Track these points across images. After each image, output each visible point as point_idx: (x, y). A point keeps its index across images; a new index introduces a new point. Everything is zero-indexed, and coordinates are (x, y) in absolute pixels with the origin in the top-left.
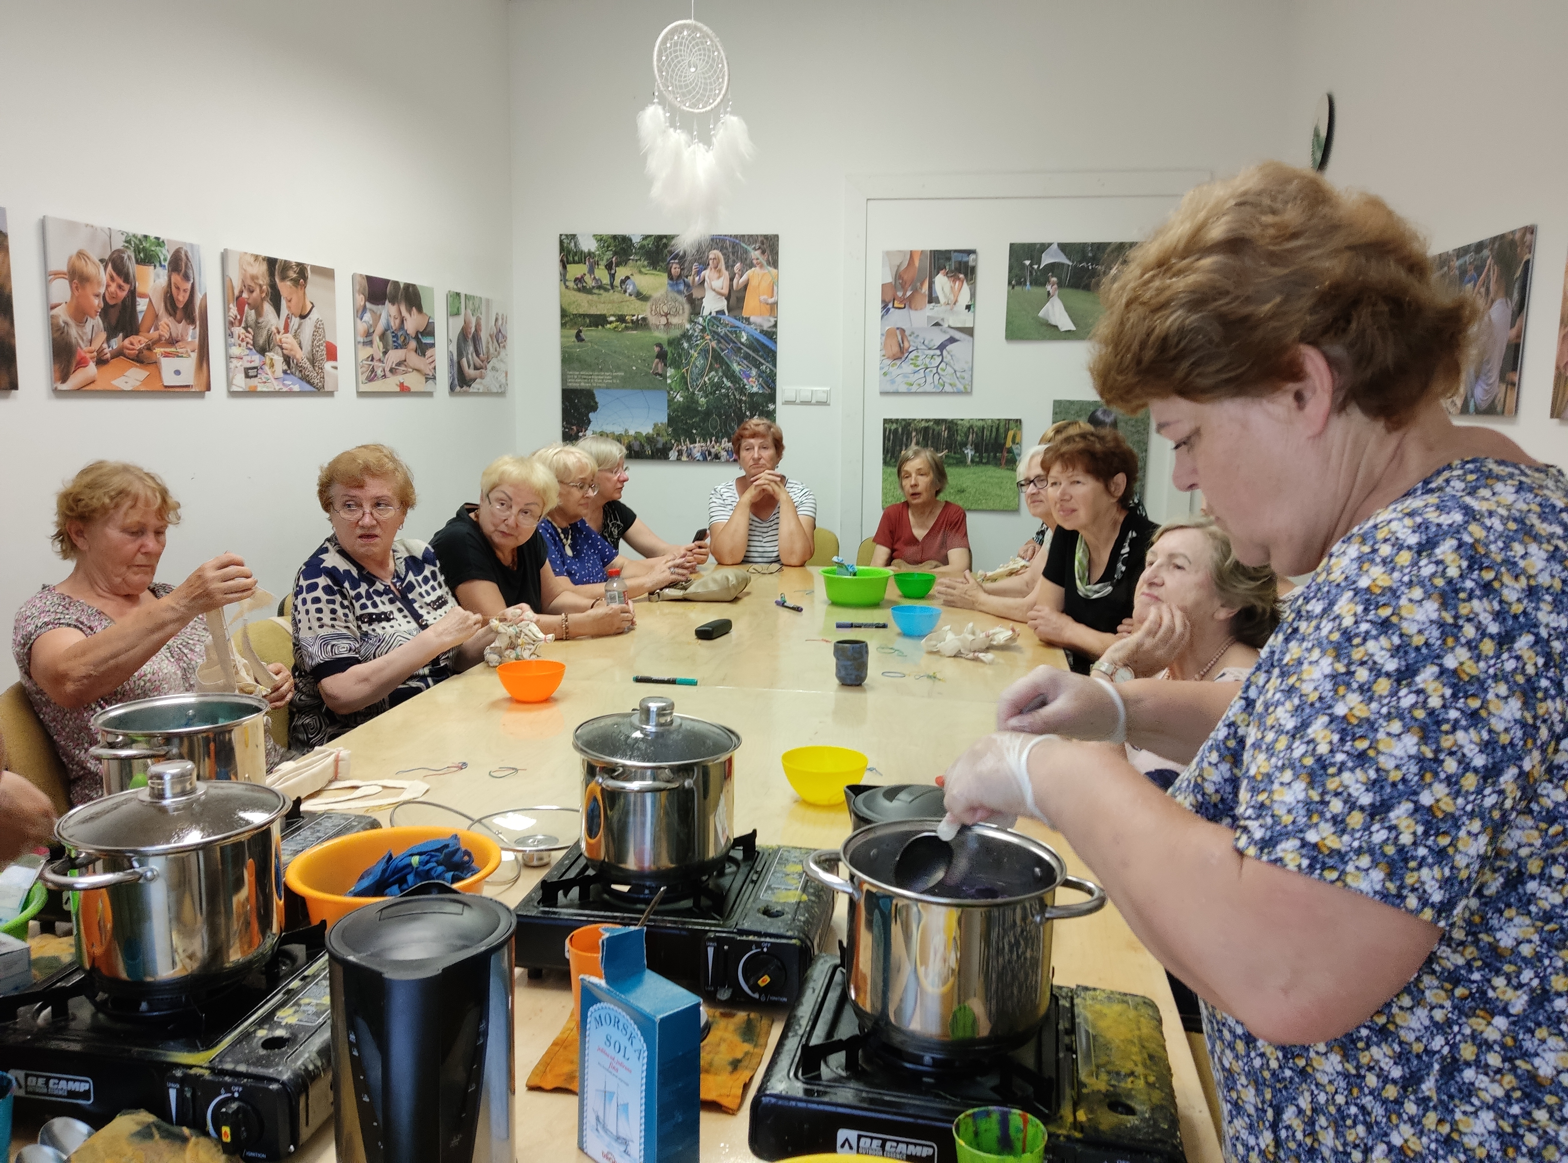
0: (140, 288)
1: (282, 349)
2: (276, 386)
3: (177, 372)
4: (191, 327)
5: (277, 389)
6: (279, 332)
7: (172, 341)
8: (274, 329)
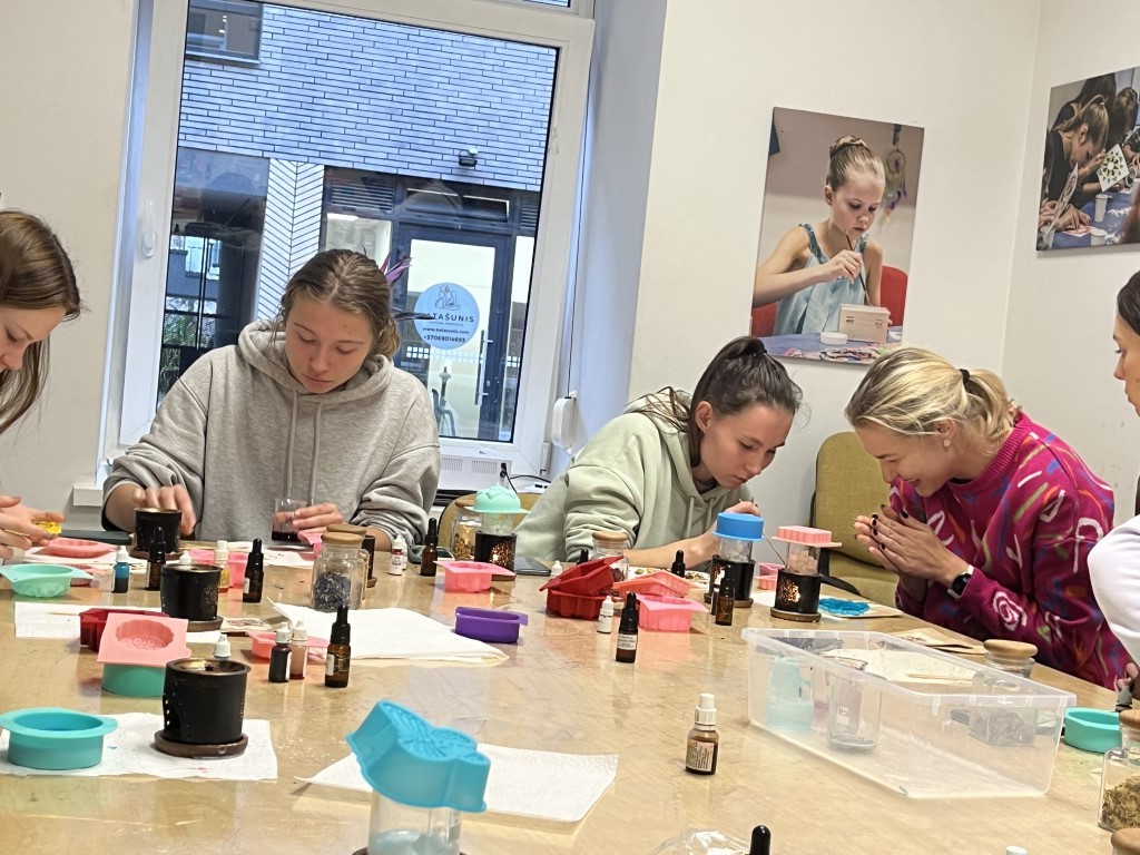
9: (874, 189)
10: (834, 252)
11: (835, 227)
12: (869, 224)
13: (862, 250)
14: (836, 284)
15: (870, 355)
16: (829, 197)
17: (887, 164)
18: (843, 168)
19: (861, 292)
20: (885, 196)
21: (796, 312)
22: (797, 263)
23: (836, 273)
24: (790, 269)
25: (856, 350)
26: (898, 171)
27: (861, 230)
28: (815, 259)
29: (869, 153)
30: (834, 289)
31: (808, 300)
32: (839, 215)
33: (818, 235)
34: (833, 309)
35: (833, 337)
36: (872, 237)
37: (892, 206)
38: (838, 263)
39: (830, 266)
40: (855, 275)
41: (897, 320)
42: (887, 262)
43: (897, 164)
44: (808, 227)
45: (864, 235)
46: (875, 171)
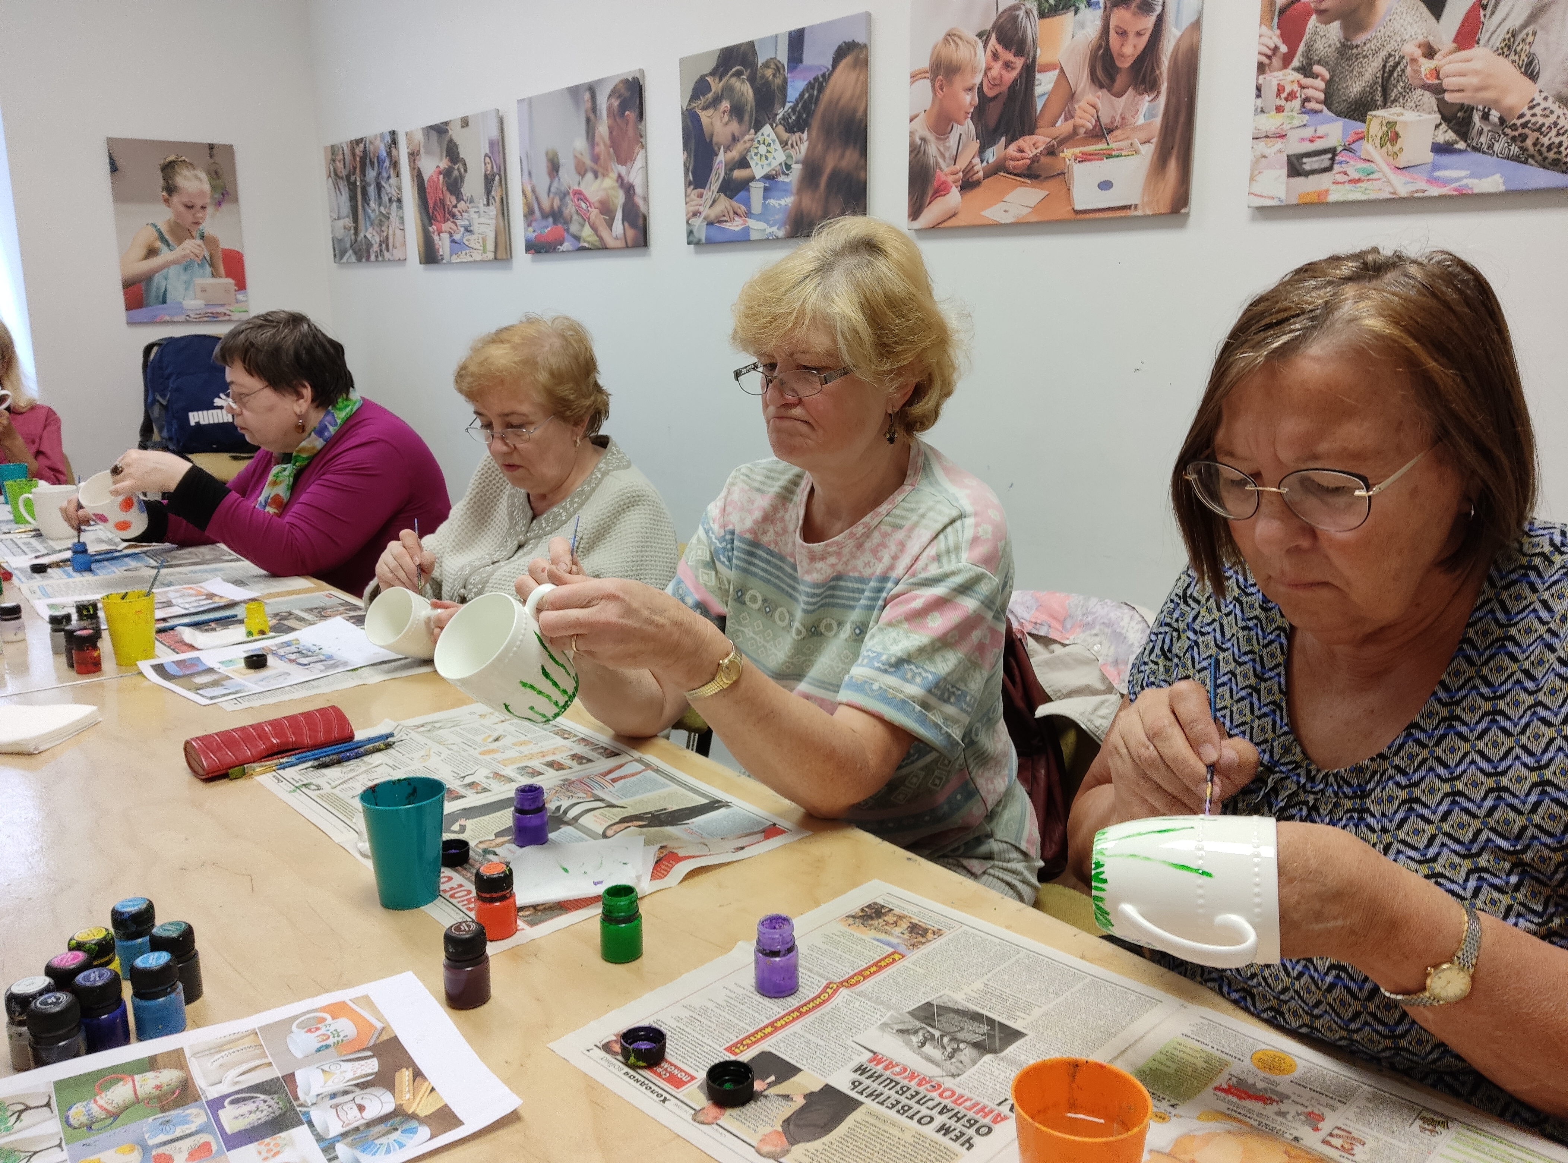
0: (1043, 56)
1: (1438, 90)
2: (1402, 186)
3: (1106, 185)
4: (1147, 98)
5: (1403, 192)
6: (1430, 52)
7: (1100, 132)
8: (1411, 49)
9: (202, 193)
10: (180, 240)
11: (177, 224)
12: (203, 218)
13: (202, 237)
14: (187, 265)
15: (225, 314)
16: (167, 201)
17: (208, 173)
18: (172, 179)
19: (208, 269)
20: (212, 197)
21: (158, 288)
22: (152, 252)
23: (185, 257)
24: (146, 257)
25: (212, 311)
26: (218, 178)
27: (198, 223)
28: (165, 249)
29: (190, 166)
30: (186, 269)
31: (165, 279)
32: (178, 214)
33: (164, 229)
34: (188, 284)
37: (219, 204)
38: (184, 249)
39: (179, 252)
40: (201, 257)
41: (241, 285)
42: (224, 245)
43: (216, 173)
44: (154, 225)
45: (201, 227)
46: (200, 179)
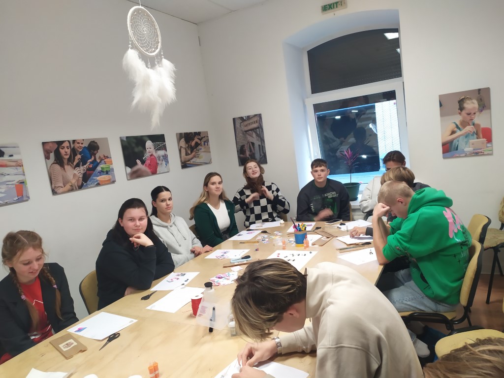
9: (474, 108)
10: (464, 127)
11: (464, 121)
12: (474, 117)
13: (474, 124)
14: (467, 136)
15: (481, 152)
16: (460, 114)
17: (477, 100)
18: (462, 105)
19: (475, 136)
20: (478, 109)
21: (455, 145)
22: (453, 132)
23: (465, 133)
24: (451, 134)
25: (477, 151)
26: (482, 101)
27: (472, 120)
29: (470, 99)
30: (466, 137)
31: (458, 141)
32: (464, 117)
33: (458, 123)
34: (467, 142)
35: (469, 149)
36: (477, 120)
37: (482, 111)
38: (466, 130)
39: (464, 131)
41: (489, 140)
42: (482, 126)
43: (481, 99)
44: (454, 123)
45: (473, 121)
46: (474, 103)
